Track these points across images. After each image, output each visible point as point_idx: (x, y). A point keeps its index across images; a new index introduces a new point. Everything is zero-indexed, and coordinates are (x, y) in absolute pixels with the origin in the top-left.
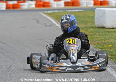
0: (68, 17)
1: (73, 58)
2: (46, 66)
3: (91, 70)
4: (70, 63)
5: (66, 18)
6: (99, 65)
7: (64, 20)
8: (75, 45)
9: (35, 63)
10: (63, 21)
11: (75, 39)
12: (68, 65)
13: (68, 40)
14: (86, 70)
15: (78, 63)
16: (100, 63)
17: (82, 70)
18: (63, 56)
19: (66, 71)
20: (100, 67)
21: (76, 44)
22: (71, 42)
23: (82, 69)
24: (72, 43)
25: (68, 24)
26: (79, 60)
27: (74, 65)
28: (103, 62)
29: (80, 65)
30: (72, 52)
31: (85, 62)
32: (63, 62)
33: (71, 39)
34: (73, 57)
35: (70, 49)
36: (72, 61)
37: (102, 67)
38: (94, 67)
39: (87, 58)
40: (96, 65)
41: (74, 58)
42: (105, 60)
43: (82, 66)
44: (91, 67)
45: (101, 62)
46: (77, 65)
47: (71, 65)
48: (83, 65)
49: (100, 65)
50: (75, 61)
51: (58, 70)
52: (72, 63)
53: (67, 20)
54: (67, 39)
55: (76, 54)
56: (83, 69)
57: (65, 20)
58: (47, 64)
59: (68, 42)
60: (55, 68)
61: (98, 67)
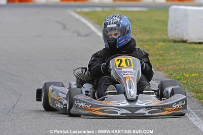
0: (119, 20)
1: (130, 91)
2: (82, 104)
3: (161, 114)
4: (125, 101)
5: (114, 21)
6: (175, 106)
7: (110, 24)
8: (132, 69)
10: (108, 26)
11: (131, 58)
12: (121, 105)
13: (118, 60)
15: (138, 101)
16: (177, 103)
19: (119, 115)
20: (179, 109)
21: (132, 66)
22: (123, 64)
23: (146, 113)
24: (125, 66)
25: (116, 32)
26: (140, 95)
27: (132, 105)
28: (183, 100)
29: (144, 105)
30: (127, 82)
32: (111, 100)
33: (123, 58)
34: (131, 90)
35: (124, 76)
36: (129, 97)
37: (181, 109)
38: (167, 109)
40: (171, 106)
42: (185, 97)
43: (146, 107)
44: (162, 108)
45: (180, 101)
47: (127, 104)
48: (149, 105)
49: (178, 105)
50: (135, 97)
52: (129, 101)
53: (116, 25)
54: (116, 59)
55: (135, 86)
56: (149, 113)
57: (112, 24)
58: (84, 102)
59: (118, 63)
60: (98, 109)
61: (175, 110)
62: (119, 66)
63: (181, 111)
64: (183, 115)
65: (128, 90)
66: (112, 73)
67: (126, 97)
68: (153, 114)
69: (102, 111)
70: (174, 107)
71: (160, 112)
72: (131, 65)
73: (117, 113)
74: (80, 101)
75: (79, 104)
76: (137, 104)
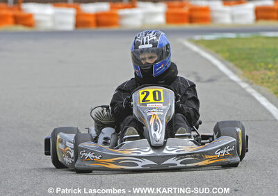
0: (155, 38)
1: (154, 134)
2: (90, 155)
3: (199, 164)
4: (149, 148)
5: (149, 40)
6: (219, 153)
7: (143, 44)
8: (162, 104)
9: (62, 152)
10: (140, 47)
11: (161, 89)
12: (143, 154)
13: (143, 93)
15: (167, 147)
16: (222, 148)
17: (179, 165)
18: (131, 132)
19: (139, 167)
20: (224, 157)
21: (162, 101)
22: (150, 97)
23: (178, 163)
24: (152, 100)
26: (170, 140)
27: (158, 154)
28: (230, 145)
29: (174, 152)
30: (152, 121)
31: (184, 145)
32: (129, 147)
33: (151, 90)
34: (156, 133)
35: (149, 114)
36: (154, 143)
37: (228, 157)
38: (207, 157)
39: (190, 137)
40: (212, 152)
41: (159, 135)
42: (235, 140)
43: (178, 156)
44: (200, 156)
45: (226, 146)
46: (165, 151)
47: (152, 152)
48: (182, 152)
49: (224, 152)
50: (161, 142)
51: (117, 164)
52: (154, 147)
53: (151, 46)
54: (141, 91)
55: (162, 127)
56: (181, 163)
57: (147, 43)
58: (92, 152)
59: (142, 97)
60: (111, 160)
61: (218, 158)
62: (144, 100)
63: (229, 160)
65: (153, 132)
66: (134, 112)
67: (150, 142)
68: (188, 165)
69: (116, 163)
71: (197, 161)
72: (160, 99)
73: (138, 165)
74: (87, 151)
75: (85, 154)
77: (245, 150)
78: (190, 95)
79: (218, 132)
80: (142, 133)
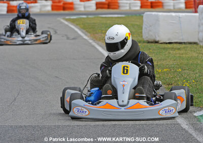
3: (36, 43)
11: (25, 20)
12: (19, 39)
14: (33, 42)
16: (43, 38)
19: (17, 44)
22: (21, 23)
23: (29, 42)
26: (27, 35)
27: (23, 39)
29: (28, 39)
30: (21, 30)
31: (32, 37)
32: (14, 37)
33: (22, 20)
36: (22, 36)
38: (38, 40)
40: (40, 39)
41: (23, 34)
44: (36, 40)
47: (21, 39)
48: (30, 39)
50: (24, 36)
51: (11, 43)
55: (25, 31)
61: (42, 41)
63: (45, 41)
64: (46, 43)
66: (16, 27)
70: (42, 39)
76: (26, 39)
77: (51, 39)
78: (34, 22)
79: (42, 33)
80: (19, 33)
